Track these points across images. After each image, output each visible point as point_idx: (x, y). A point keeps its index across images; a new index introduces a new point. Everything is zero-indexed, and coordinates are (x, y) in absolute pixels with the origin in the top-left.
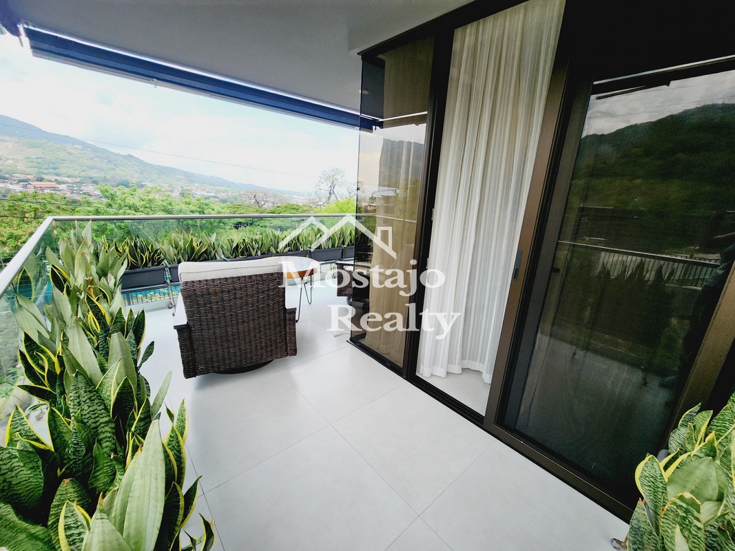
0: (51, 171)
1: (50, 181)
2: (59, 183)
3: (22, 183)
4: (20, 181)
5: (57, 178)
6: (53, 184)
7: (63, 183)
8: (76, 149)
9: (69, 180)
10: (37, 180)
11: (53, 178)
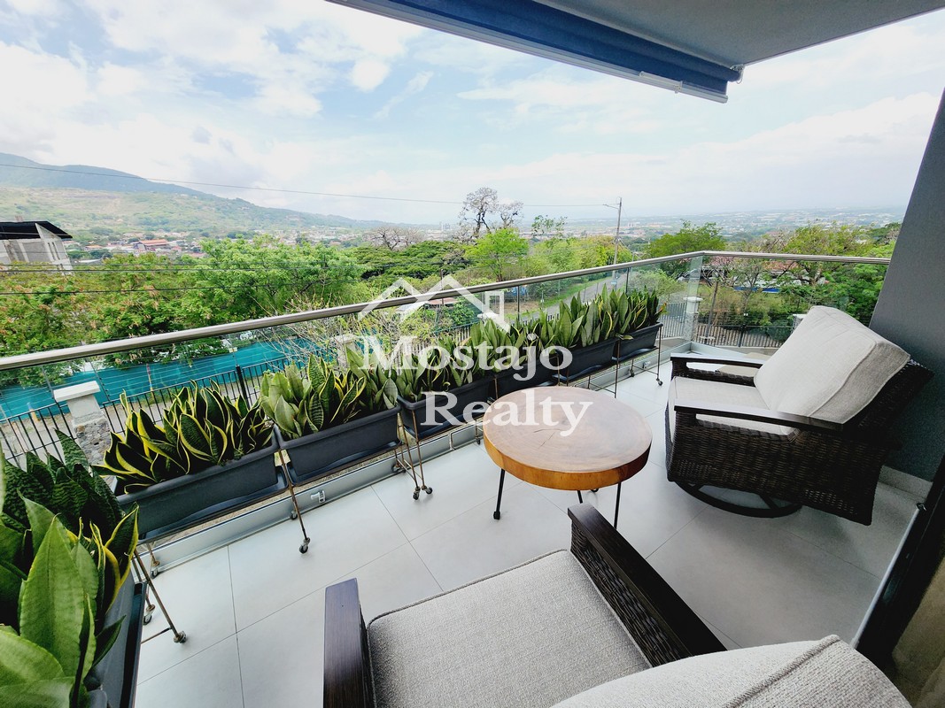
0: (160, 226)
1: (161, 238)
2: (169, 239)
3: (132, 243)
4: (131, 241)
5: (167, 234)
6: (164, 241)
7: (174, 239)
8: (182, 198)
9: (179, 235)
10: (148, 239)
11: (163, 234)
